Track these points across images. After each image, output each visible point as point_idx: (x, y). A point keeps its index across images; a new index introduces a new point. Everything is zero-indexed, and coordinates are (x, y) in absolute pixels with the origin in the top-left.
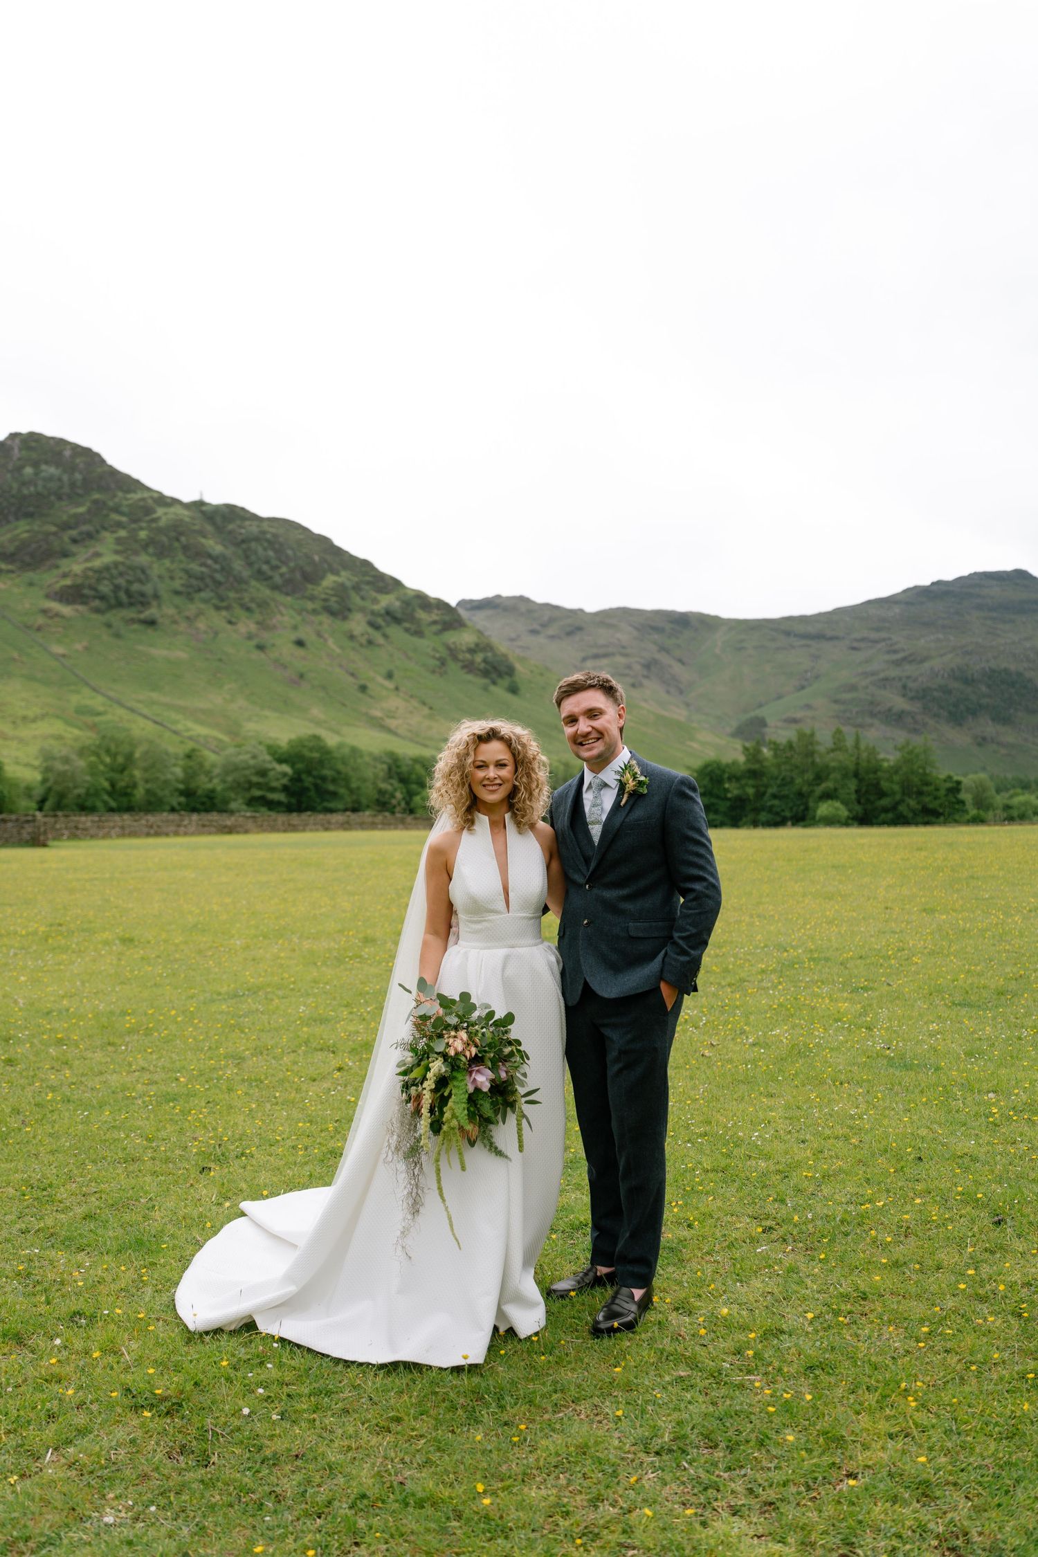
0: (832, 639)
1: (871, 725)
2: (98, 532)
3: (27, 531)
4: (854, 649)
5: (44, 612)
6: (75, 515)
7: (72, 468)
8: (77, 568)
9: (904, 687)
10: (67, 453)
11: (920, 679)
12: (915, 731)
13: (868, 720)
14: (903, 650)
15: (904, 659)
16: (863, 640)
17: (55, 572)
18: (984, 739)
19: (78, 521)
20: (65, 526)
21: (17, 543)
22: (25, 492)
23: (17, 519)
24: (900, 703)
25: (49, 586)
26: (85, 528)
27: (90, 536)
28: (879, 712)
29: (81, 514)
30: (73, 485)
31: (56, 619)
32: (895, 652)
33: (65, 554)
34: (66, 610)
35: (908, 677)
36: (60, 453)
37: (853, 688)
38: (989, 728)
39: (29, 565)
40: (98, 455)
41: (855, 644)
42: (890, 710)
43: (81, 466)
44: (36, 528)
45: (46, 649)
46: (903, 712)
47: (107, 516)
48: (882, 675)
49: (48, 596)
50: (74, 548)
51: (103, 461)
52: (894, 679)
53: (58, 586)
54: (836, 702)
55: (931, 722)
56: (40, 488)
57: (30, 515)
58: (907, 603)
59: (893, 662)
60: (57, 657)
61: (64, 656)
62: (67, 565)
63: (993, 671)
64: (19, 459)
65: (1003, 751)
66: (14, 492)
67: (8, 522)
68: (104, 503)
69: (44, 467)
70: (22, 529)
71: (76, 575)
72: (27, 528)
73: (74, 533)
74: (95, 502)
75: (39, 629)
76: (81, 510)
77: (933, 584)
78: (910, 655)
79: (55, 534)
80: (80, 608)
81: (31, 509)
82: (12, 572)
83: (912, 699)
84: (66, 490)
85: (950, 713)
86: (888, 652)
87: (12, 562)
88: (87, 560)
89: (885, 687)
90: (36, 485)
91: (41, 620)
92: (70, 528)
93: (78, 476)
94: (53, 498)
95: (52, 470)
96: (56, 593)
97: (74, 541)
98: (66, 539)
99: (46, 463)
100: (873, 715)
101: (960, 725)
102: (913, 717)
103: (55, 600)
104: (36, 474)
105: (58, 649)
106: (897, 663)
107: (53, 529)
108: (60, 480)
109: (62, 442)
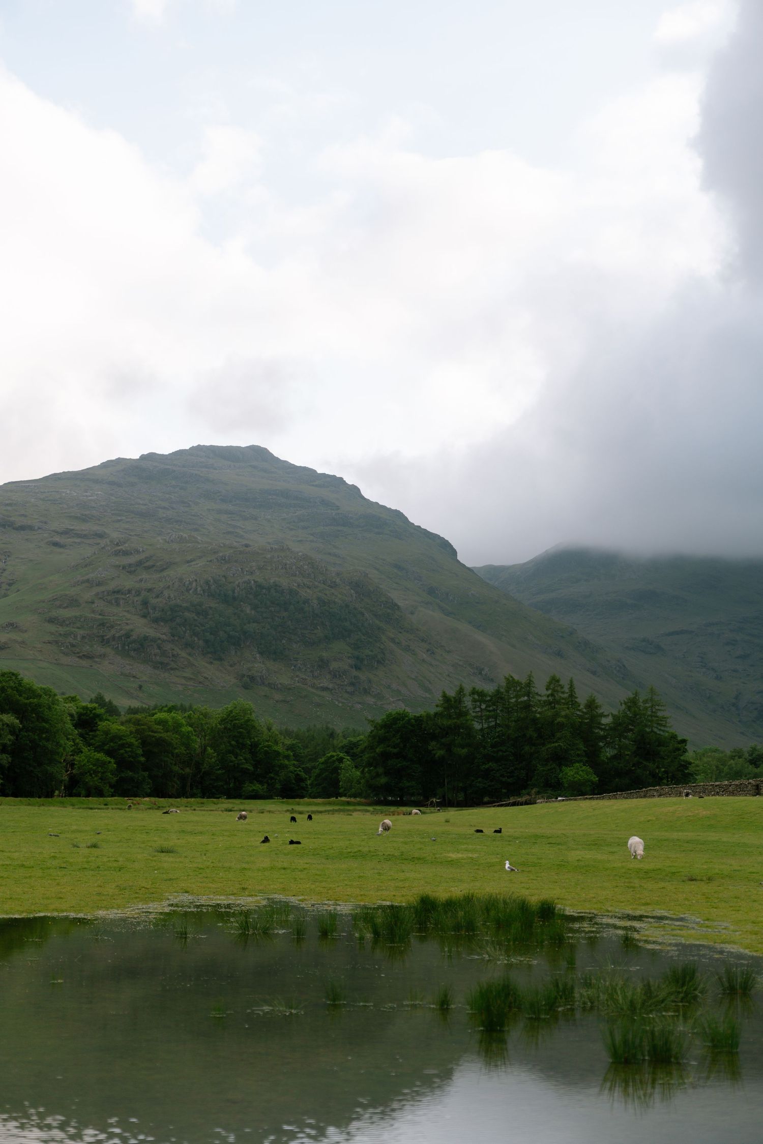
0: (22, 528)
1: (103, 656)
4: (56, 544)
9: (145, 603)
11: (166, 593)
12: (163, 666)
13: (99, 649)
14: (138, 552)
15: (139, 563)
16: (66, 532)
18: (252, 678)
24: (141, 627)
28: (114, 637)
32: (126, 553)
35: (150, 590)
37: (73, 602)
38: (259, 666)
41: (57, 539)
42: (128, 636)
46: (146, 638)
48: (112, 586)
52: (129, 591)
54: (51, 621)
55: (183, 654)
58: (112, 483)
59: (124, 568)
63: (260, 586)
65: (278, 697)
77: (143, 457)
78: (148, 559)
83: (156, 621)
85: (207, 641)
86: (117, 553)
89: (118, 605)
100: (104, 641)
101: (220, 659)
102: (159, 648)
106: (130, 570)
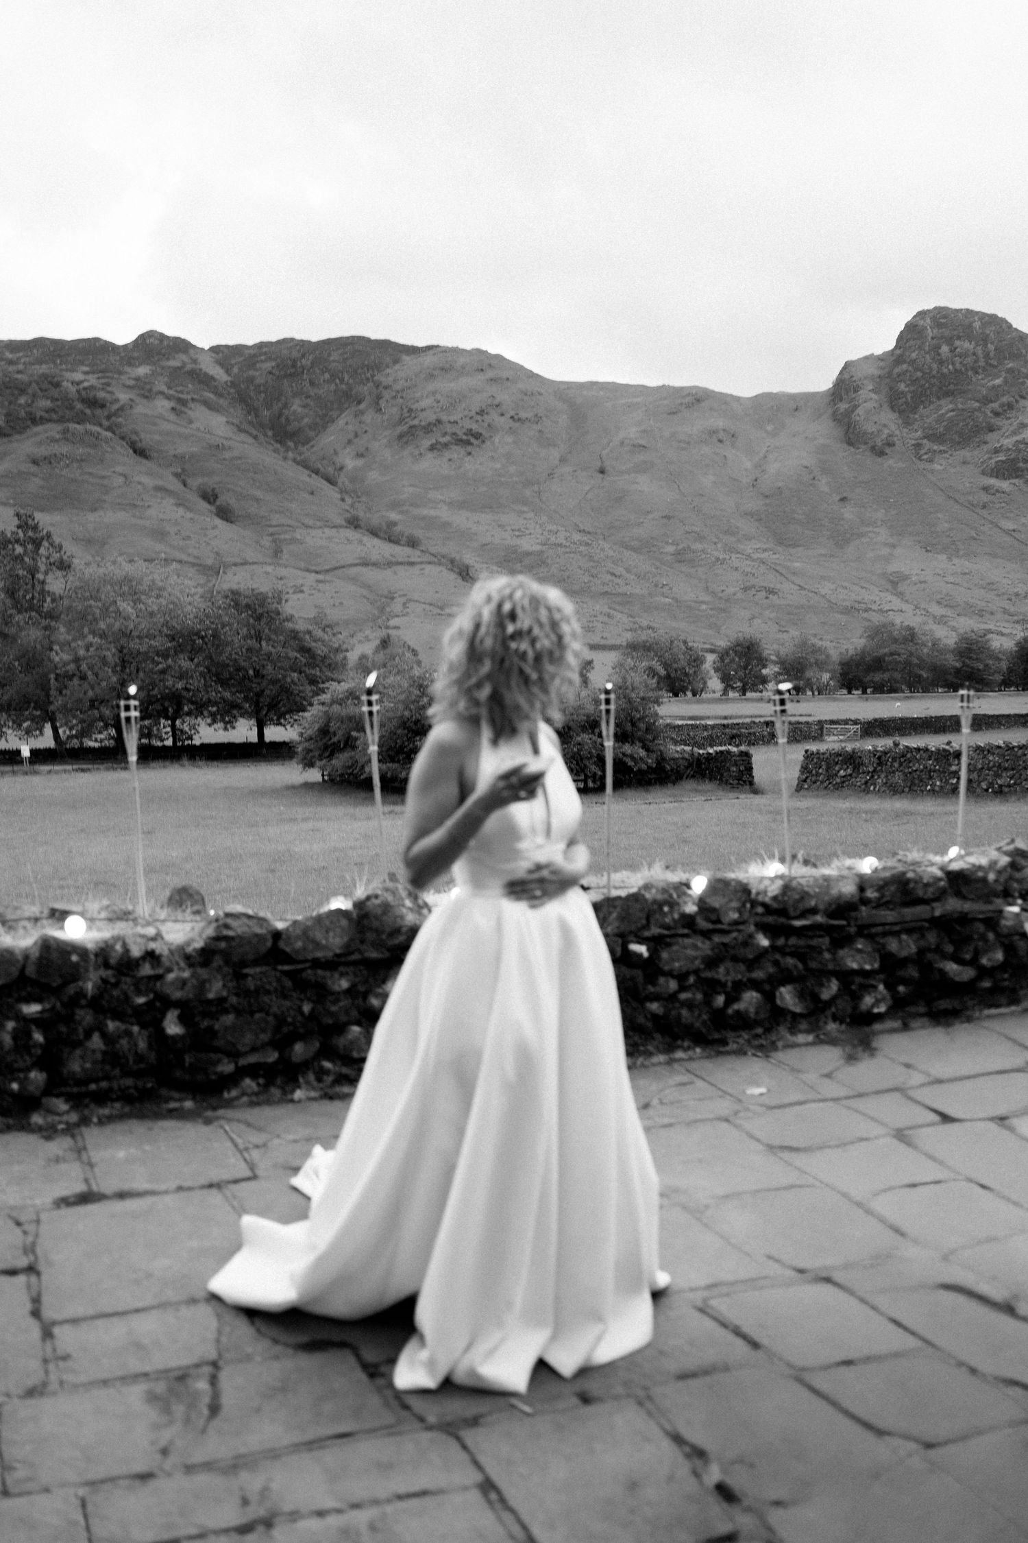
2: (1017, 401)
3: (953, 410)
5: (986, 489)
6: (994, 387)
7: (985, 340)
8: (1008, 442)
10: (977, 325)
17: (985, 448)
19: (996, 392)
20: (986, 401)
21: (945, 423)
22: (945, 371)
23: (939, 399)
25: (982, 463)
26: (1005, 399)
27: (1010, 406)
29: (999, 386)
30: (987, 356)
31: (998, 495)
33: (991, 429)
34: (1005, 485)
36: (970, 326)
39: (959, 443)
40: (1004, 321)
43: (992, 334)
44: (960, 406)
45: (997, 526)
47: (1023, 383)
49: (983, 473)
50: (998, 422)
51: (1010, 326)
53: (993, 461)
56: (958, 366)
57: (948, 394)
60: (1008, 532)
61: (1014, 531)
62: (994, 439)
64: (933, 338)
66: (934, 372)
67: (931, 402)
68: (1019, 371)
69: (957, 343)
70: (946, 407)
71: (1009, 450)
72: (951, 406)
73: (995, 406)
74: (1010, 371)
75: (984, 507)
76: (998, 381)
79: (980, 408)
80: (1016, 481)
81: (952, 387)
82: (945, 452)
84: (982, 363)
87: (942, 443)
88: (1014, 433)
90: (953, 364)
91: (985, 498)
92: (992, 401)
93: (991, 347)
94: (970, 373)
95: (967, 345)
96: (992, 470)
97: (997, 414)
98: (991, 415)
99: (959, 338)
103: (991, 476)
104: (951, 351)
105: (1009, 525)
107: (977, 404)
108: (974, 354)
109: (969, 313)
